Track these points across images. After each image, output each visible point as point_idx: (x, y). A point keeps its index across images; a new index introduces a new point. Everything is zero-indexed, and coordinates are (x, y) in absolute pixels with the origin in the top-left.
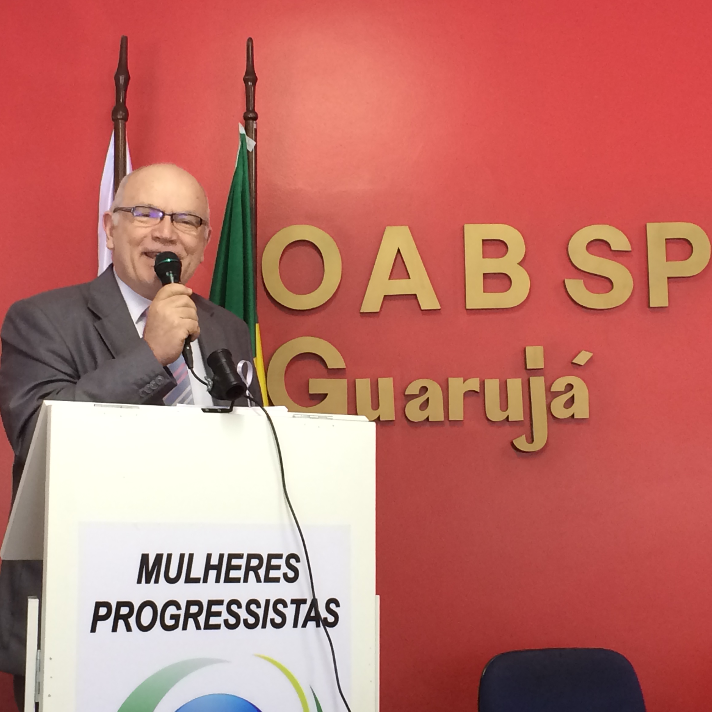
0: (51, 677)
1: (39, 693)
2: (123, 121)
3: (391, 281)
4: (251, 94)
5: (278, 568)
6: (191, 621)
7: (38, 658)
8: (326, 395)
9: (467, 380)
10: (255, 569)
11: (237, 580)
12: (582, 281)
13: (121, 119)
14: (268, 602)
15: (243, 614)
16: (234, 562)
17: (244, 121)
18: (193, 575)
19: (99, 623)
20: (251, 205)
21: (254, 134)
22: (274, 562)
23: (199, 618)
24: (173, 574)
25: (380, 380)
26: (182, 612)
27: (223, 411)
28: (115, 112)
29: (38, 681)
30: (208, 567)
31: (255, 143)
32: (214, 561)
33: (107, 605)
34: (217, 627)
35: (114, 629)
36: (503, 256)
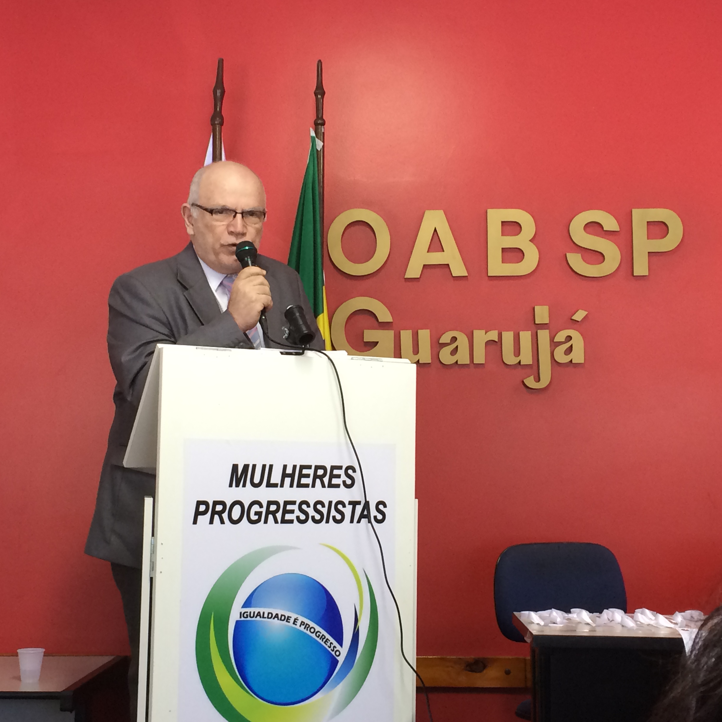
0: (162, 558)
1: (153, 570)
2: (219, 125)
3: (429, 253)
4: (320, 106)
5: (339, 476)
6: (271, 517)
7: (153, 544)
8: (378, 342)
9: (489, 331)
10: (321, 477)
11: (307, 486)
12: (580, 255)
13: (218, 124)
14: (330, 503)
15: (311, 511)
16: (305, 471)
17: (314, 126)
18: (272, 482)
19: (199, 517)
20: (320, 193)
21: (322, 137)
22: (336, 472)
23: (277, 515)
24: (257, 480)
25: (419, 331)
26: (264, 510)
27: (297, 354)
28: (213, 119)
29: (152, 561)
30: (284, 475)
31: (322, 144)
32: (289, 471)
33: (206, 503)
34: (291, 522)
35: (211, 522)
36: (518, 235)
